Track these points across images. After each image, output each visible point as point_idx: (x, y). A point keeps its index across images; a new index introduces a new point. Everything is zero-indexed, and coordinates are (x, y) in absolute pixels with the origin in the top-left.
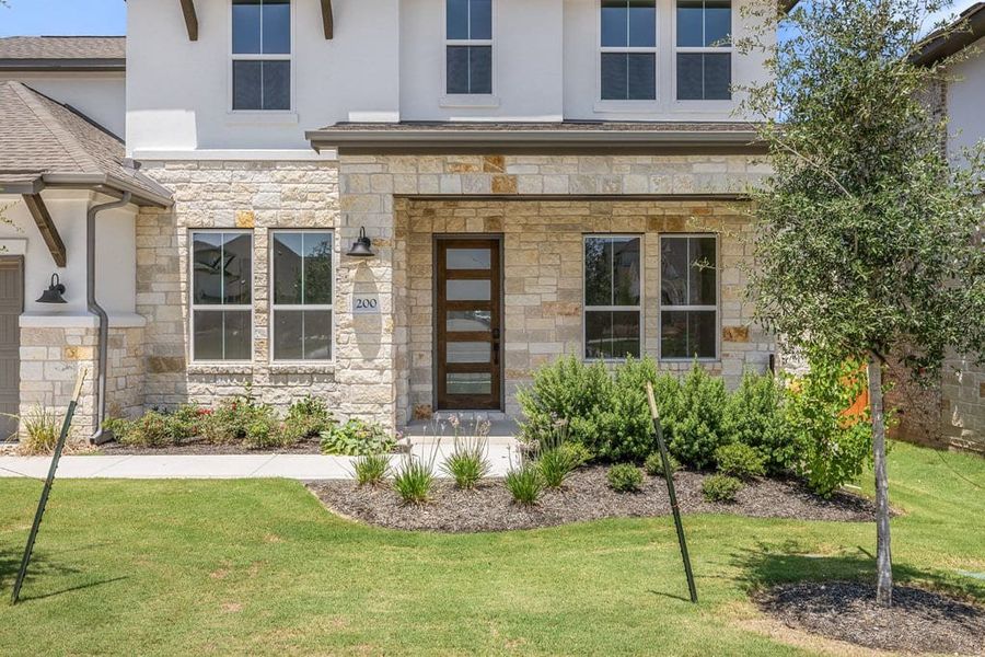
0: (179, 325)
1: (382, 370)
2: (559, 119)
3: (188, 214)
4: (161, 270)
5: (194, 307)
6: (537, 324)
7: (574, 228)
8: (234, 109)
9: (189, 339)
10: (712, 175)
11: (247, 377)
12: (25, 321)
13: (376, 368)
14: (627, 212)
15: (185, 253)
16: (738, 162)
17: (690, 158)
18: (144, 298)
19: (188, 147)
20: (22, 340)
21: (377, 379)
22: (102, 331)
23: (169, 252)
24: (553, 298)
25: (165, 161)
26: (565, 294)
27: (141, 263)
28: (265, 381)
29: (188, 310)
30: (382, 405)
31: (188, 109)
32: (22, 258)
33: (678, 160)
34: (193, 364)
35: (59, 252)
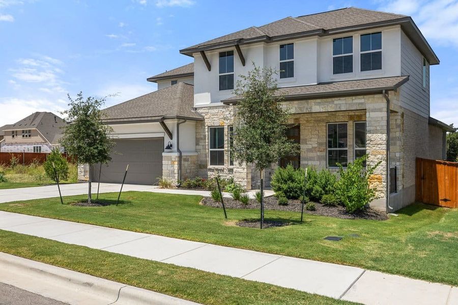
0: (206, 154)
1: (244, 169)
2: (316, 84)
3: (208, 122)
4: (202, 139)
5: (210, 150)
6: (311, 155)
7: (323, 121)
8: (220, 90)
9: (209, 159)
10: (340, 104)
11: (222, 170)
12: (164, 154)
13: (242, 168)
14: (342, 114)
15: (207, 133)
16: (350, 99)
17: (333, 99)
18: (198, 147)
19: (208, 103)
20: (163, 159)
21: (243, 171)
22: (180, 157)
23: (203, 134)
24: (316, 145)
25: (202, 107)
26: (320, 144)
27: (197, 137)
28: (227, 172)
29: (208, 150)
30: (244, 179)
31: (209, 92)
32: (163, 137)
33: (329, 100)
34: (210, 166)
35: (171, 135)
